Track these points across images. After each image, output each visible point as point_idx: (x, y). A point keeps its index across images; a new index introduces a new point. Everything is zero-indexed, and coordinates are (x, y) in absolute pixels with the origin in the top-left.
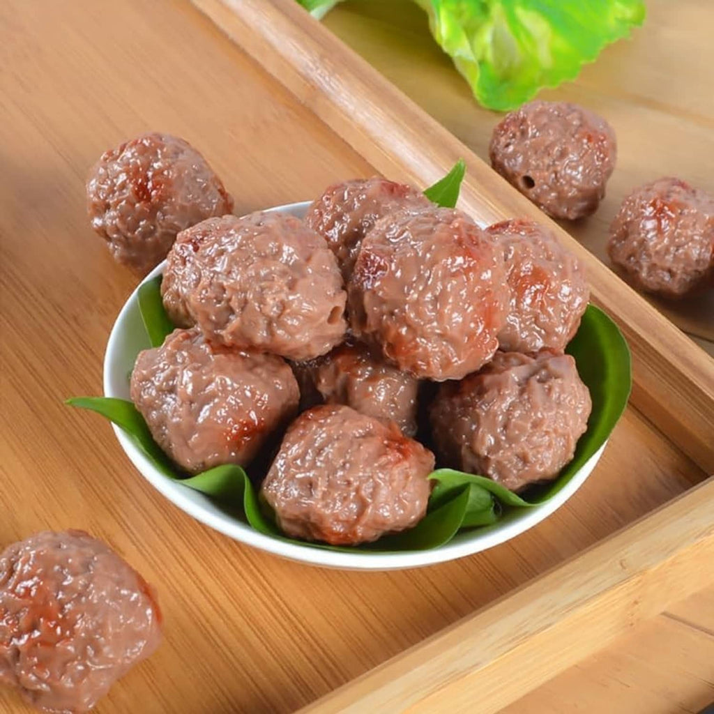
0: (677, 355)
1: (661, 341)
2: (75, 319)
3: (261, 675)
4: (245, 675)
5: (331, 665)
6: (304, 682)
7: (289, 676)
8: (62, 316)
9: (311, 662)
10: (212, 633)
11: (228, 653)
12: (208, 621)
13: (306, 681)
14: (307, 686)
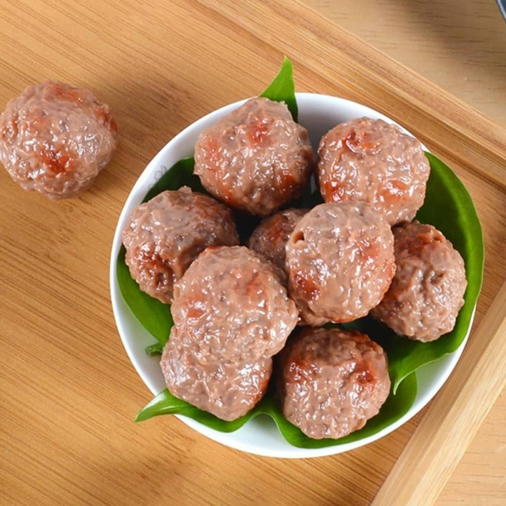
0: (488, 139)
1: (474, 130)
2: (48, 256)
3: (322, 489)
4: (313, 493)
5: (359, 463)
6: (350, 482)
7: (339, 482)
8: (36, 258)
9: (346, 466)
10: (278, 472)
11: (296, 483)
12: (271, 465)
13: (350, 480)
14: (352, 484)
